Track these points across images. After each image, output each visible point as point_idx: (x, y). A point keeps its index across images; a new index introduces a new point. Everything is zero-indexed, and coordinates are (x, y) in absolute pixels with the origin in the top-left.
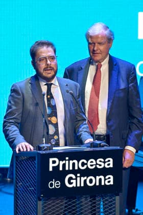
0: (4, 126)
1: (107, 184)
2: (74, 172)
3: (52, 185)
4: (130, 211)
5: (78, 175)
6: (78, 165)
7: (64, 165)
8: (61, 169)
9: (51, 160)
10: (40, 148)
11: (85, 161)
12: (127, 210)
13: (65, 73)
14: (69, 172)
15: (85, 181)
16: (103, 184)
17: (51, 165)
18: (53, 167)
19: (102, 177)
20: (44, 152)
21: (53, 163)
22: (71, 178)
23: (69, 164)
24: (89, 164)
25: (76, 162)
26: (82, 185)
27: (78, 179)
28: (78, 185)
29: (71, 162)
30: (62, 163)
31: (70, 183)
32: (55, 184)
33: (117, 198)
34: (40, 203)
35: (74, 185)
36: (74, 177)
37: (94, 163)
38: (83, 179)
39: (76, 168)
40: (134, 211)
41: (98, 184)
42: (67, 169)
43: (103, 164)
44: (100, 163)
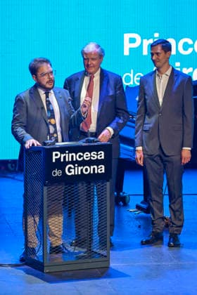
0: (12, 129)
1: (99, 172)
2: (73, 162)
3: (55, 173)
4: (118, 194)
5: (76, 165)
6: (76, 157)
7: (65, 157)
8: (62, 160)
9: (54, 153)
10: (45, 144)
11: (82, 154)
12: (116, 193)
13: (65, 83)
14: (69, 163)
15: (82, 170)
16: (96, 172)
17: (54, 158)
18: (56, 159)
19: (96, 167)
20: (48, 147)
21: (55, 156)
22: (70, 168)
23: (69, 156)
24: (85, 156)
25: (74, 154)
26: (80, 173)
27: (76, 168)
28: (76, 173)
29: (70, 155)
30: (62, 156)
31: (70, 172)
32: (57, 173)
33: (108, 183)
34: (45, 188)
35: (73, 173)
36: (73, 167)
37: (89, 155)
38: (80, 168)
39: (75, 159)
40: (121, 194)
41: (92, 172)
42: (67, 160)
43: (96, 156)
44: (94, 156)
